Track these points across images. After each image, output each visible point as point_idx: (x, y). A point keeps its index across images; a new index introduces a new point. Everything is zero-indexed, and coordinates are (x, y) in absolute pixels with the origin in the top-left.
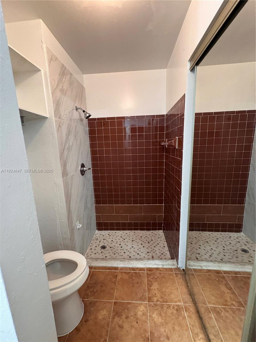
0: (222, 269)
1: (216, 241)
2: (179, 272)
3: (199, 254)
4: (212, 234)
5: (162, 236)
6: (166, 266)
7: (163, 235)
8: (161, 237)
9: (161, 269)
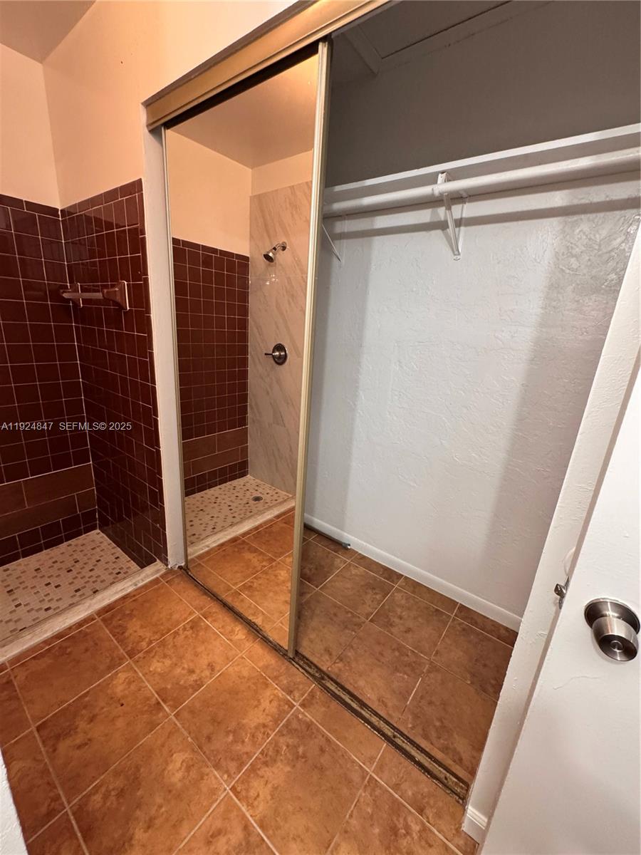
0: (238, 533)
1: (215, 503)
2: (173, 575)
3: (194, 535)
4: (206, 494)
5: (102, 540)
6: (143, 581)
7: (102, 537)
8: (101, 543)
9: (135, 593)
